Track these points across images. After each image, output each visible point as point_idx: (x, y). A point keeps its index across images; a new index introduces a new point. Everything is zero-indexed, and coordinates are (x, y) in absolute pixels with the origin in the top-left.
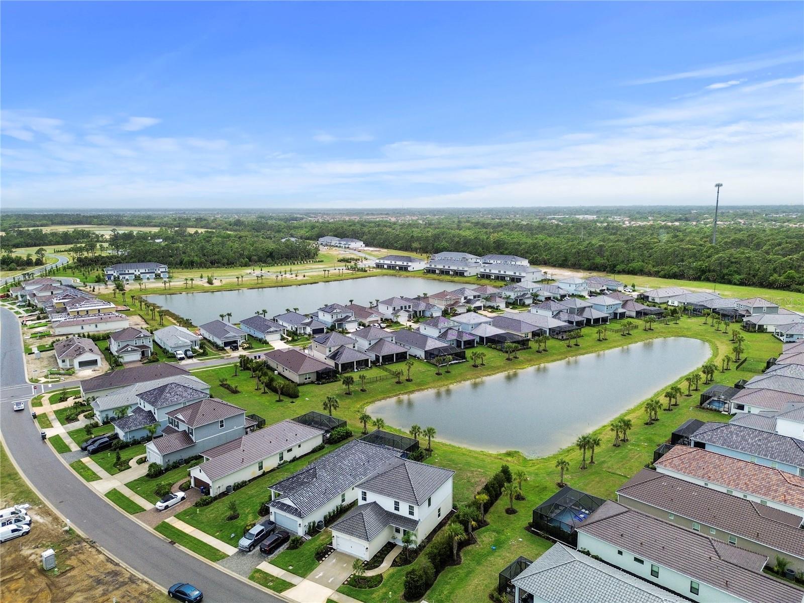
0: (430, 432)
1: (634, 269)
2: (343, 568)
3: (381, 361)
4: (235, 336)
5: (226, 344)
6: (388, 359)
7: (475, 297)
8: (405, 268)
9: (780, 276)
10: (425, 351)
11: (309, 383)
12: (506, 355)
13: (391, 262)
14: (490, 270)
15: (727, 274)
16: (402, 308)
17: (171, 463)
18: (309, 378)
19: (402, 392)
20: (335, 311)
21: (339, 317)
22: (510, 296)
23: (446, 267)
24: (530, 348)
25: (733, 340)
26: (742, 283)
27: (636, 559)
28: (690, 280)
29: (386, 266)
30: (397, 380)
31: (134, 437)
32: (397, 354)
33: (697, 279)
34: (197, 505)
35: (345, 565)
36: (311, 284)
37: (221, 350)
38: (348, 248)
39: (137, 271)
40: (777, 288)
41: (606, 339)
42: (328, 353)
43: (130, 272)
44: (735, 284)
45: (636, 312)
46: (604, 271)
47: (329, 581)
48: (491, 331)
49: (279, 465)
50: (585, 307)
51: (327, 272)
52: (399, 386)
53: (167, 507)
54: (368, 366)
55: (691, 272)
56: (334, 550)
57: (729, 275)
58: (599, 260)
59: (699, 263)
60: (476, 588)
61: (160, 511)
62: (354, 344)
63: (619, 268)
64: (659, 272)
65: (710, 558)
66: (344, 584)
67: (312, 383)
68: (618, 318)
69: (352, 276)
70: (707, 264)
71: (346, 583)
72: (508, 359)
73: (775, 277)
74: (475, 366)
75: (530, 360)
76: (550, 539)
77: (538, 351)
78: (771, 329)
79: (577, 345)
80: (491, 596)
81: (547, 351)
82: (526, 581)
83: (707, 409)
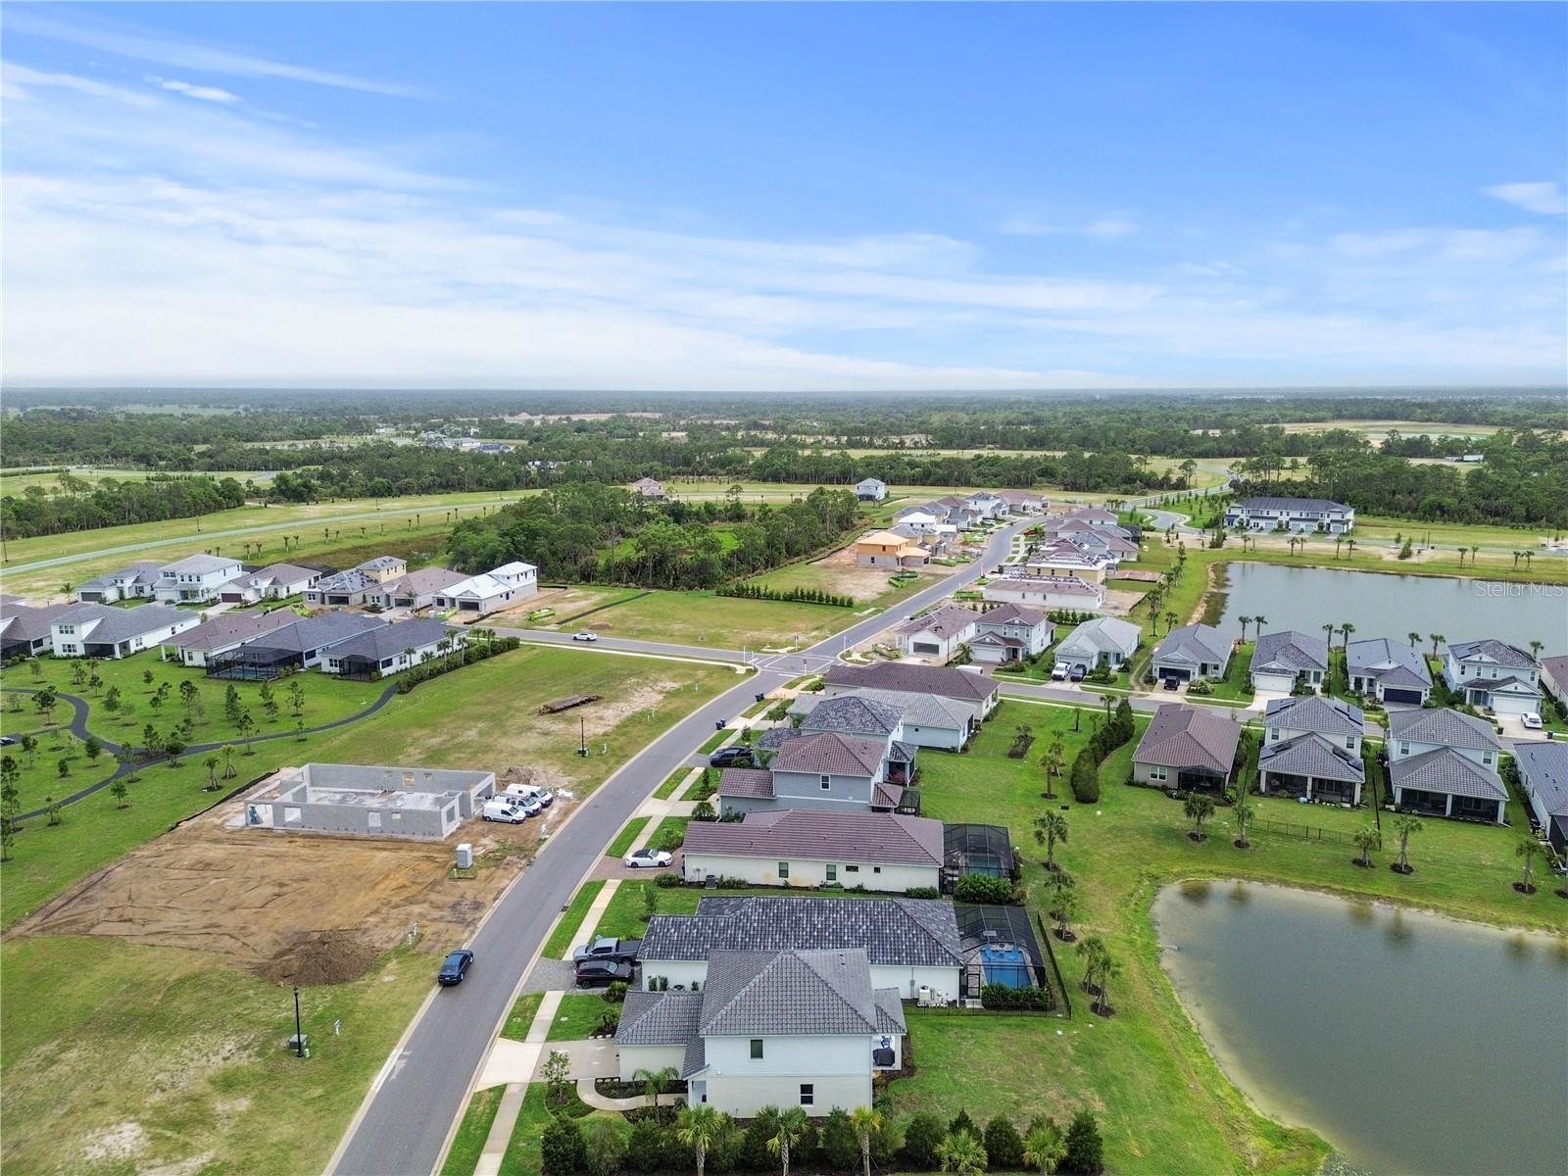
3: (1398, 799)
4: (1186, 662)
10: (1552, 817)
11: (1156, 788)
17: (733, 813)
18: (1161, 777)
19: (1336, 886)
20: (1476, 658)
21: (1486, 676)
30: (1358, 854)
32: (1457, 799)
34: (655, 880)
35: (595, 1063)
37: (1148, 682)
39: (1285, 514)
42: (1269, 741)
43: (1272, 514)
49: (824, 886)
52: (1349, 870)
53: (634, 865)
54: (1351, 802)
61: (625, 865)
66: (551, 1083)
67: (1164, 789)
71: (555, 1084)
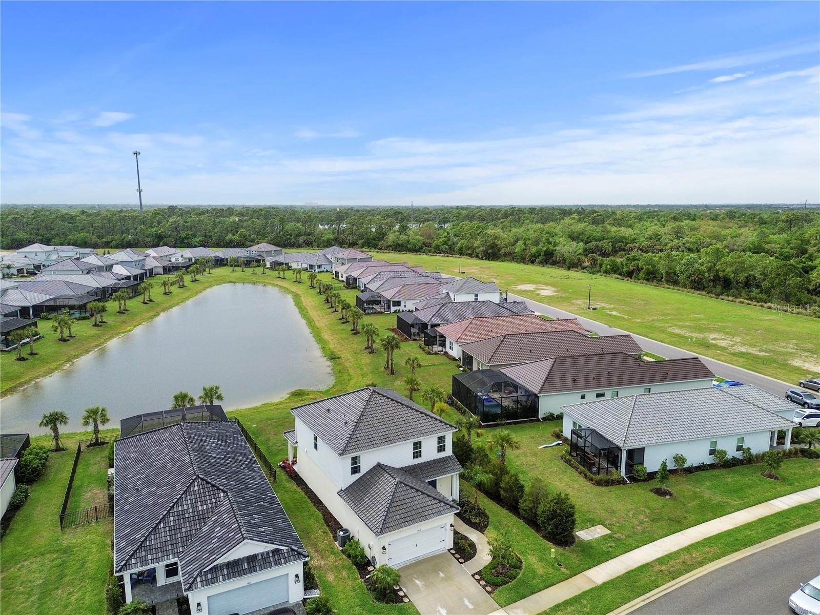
2: (445, 579)
9: (234, 235)
12: (90, 322)
15: (185, 238)
25: (280, 277)
27: (598, 396)
35: (441, 575)
41: (171, 293)
45: (163, 267)
47: (471, 606)
50: (111, 265)
55: (147, 239)
57: (188, 238)
59: (154, 229)
60: (573, 488)
65: (640, 365)
66: (489, 593)
68: (149, 275)
71: (489, 589)
72: (96, 325)
73: (230, 236)
74: (63, 340)
75: (124, 322)
76: (509, 424)
77: (119, 312)
78: (294, 266)
79: (151, 301)
80: (599, 483)
81: (127, 310)
82: (632, 437)
83: (372, 313)
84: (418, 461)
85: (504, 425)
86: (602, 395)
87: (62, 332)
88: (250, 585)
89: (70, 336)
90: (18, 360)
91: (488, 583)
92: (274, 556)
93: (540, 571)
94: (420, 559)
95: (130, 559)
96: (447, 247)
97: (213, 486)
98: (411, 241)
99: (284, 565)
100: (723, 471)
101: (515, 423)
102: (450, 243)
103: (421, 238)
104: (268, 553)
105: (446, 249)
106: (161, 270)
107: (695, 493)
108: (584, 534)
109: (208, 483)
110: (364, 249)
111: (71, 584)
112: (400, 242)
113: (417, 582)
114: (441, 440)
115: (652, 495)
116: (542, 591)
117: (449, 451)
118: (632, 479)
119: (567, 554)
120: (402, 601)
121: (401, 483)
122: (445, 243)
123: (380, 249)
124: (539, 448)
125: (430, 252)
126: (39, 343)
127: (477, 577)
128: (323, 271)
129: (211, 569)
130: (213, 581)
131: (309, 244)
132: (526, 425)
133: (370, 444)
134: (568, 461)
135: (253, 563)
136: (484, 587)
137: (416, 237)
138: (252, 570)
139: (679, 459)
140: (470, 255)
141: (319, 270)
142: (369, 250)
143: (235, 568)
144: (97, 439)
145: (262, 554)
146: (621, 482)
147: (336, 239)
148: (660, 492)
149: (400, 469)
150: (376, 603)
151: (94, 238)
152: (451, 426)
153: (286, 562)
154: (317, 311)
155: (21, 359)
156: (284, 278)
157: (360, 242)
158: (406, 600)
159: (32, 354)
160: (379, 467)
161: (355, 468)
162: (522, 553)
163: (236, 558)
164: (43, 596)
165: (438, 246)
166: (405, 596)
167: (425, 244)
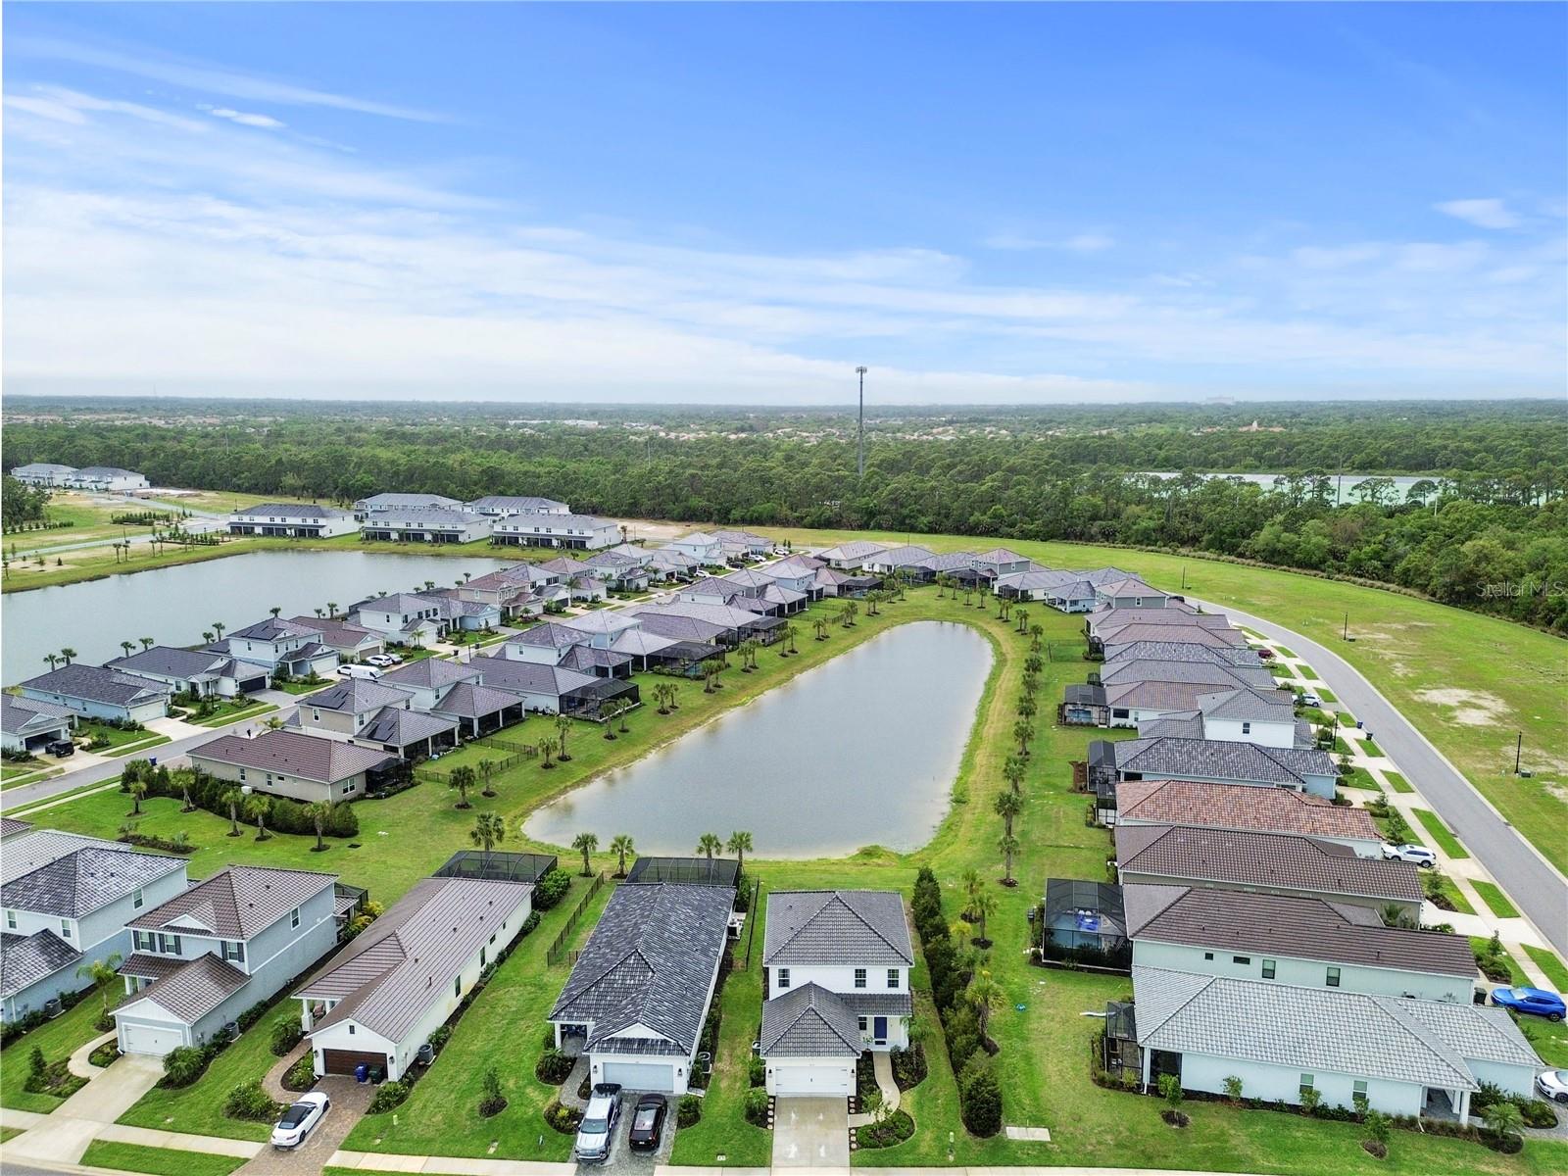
0: (741, 843)
1: (761, 514)
2: (820, 1123)
3: (477, 727)
4: (39, 723)
5: (32, 743)
6: (490, 722)
7: (549, 581)
8: (310, 531)
9: (983, 515)
10: (561, 697)
12: (702, 685)
13: (272, 519)
14: (516, 528)
15: (908, 516)
16: (420, 616)
17: (207, 1040)
18: (352, 788)
19: (569, 784)
20: (282, 635)
21: (292, 648)
22: (611, 575)
23: (415, 526)
24: (728, 666)
25: (1000, 618)
26: (932, 530)
27: (1237, 960)
28: (853, 529)
29: (258, 530)
30: (541, 761)
31: (26, 1007)
32: (502, 712)
33: (864, 526)
34: (376, 1109)
35: (821, 1117)
36: (91, 580)
37: (24, 760)
38: (107, 490)
40: (981, 534)
41: (827, 637)
42: (357, 728)
44: (922, 532)
45: (839, 586)
46: (708, 521)
47: (822, 1156)
48: (652, 643)
49: (484, 975)
50: (767, 585)
51: (122, 549)
52: (552, 774)
53: (303, 1135)
54: (453, 744)
55: (854, 516)
56: (774, 1097)
58: (697, 502)
59: (864, 500)
60: (1063, 1077)
61: (290, 1148)
62: (408, 701)
63: (736, 514)
64: (802, 518)
65: (1338, 927)
66: (851, 1149)
67: (361, 797)
68: (815, 599)
69: (186, 557)
70: (875, 501)
71: (854, 1146)
72: (708, 691)
73: (977, 516)
74: (663, 712)
75: (743, 688)
76: (1082, 969)
77: (744, 670)
78: (1038, 595)
79: (793, 651)
80: (1101, 1082)
81: (756, 668)
82: (1163, 1035)
83: (1076, 724)
84: (860, 991)
85: (1071, 969)
86: (1246, 961)
87: (662, 702)
88: (637, 1065)
89: (673, 707)
90: (606, 737)
91: (858, 1142)
92: (661, 1045)
93: (924, 1149)
94: (813, 1095)
95: (561, 1011)
96: (1376, 563)
97: (646, 963)
98: (1303, 545)
99: (666, 1056)
100: (1308, 1120)
101: (1090, 971)
102: (1387, 556)
103: (1326, 542)
104: (657, 1041)
105: (1375, 568)
106: (834, 590)
107: (1223, 1133)
108: (1013, 1133)
109: (643, 959)
110: (1207, 554)
111: (532, 1019)
112: (1280, 546)
113: (793, 1115)
114: (893, 974)
115: (1158, 1119)
116: (905, 1169)
117: (903, 988)
118: (1154, 1091)
119: (972, 1143)
120: (766, 1127)
121: (813, 1010)
122: (1377, 555)
123: (1241, 555)
124: (1081, 1014)
125: (1340, 572)
126: (637, 713)
127: (853, 1132)
128: (1080, 612)
129: (608, 1040)
130: (607, 1050)
131: (1108, 536)
132: (1103, 977)
133: (802, 959)
134: (1093, 1042)
135: (643, 1045)
136: (851, 1142)
137: (1314, 540)
138: (639, 1051)
139: (1234, 1084)
140: (1423, 588)
141: (1074, 608)
142: (1214, 556)
143: (627, 1045)
144: (622, 871)
145: (653, 1040)
146: (1137, 1089)
147: (1162, 528)
148: (1169, 1118)
149: (837, 994)
150: (744, 1121)
151: (785, 511)
152: (907, 961)
153: (669, 1054)
154: (1005, 702)
155: (610, 737)
156: (1007, 621)
157: (1207, 537)
158: (770, 1127)
159: (624, 731)
160: (810, 987)
161: (784, 981)
162: (921, 1124)
163: (631, 1037)
164: (513, 1022)
165: (1360, 560)
166: (773, 1124)
167: (1336, 555)
